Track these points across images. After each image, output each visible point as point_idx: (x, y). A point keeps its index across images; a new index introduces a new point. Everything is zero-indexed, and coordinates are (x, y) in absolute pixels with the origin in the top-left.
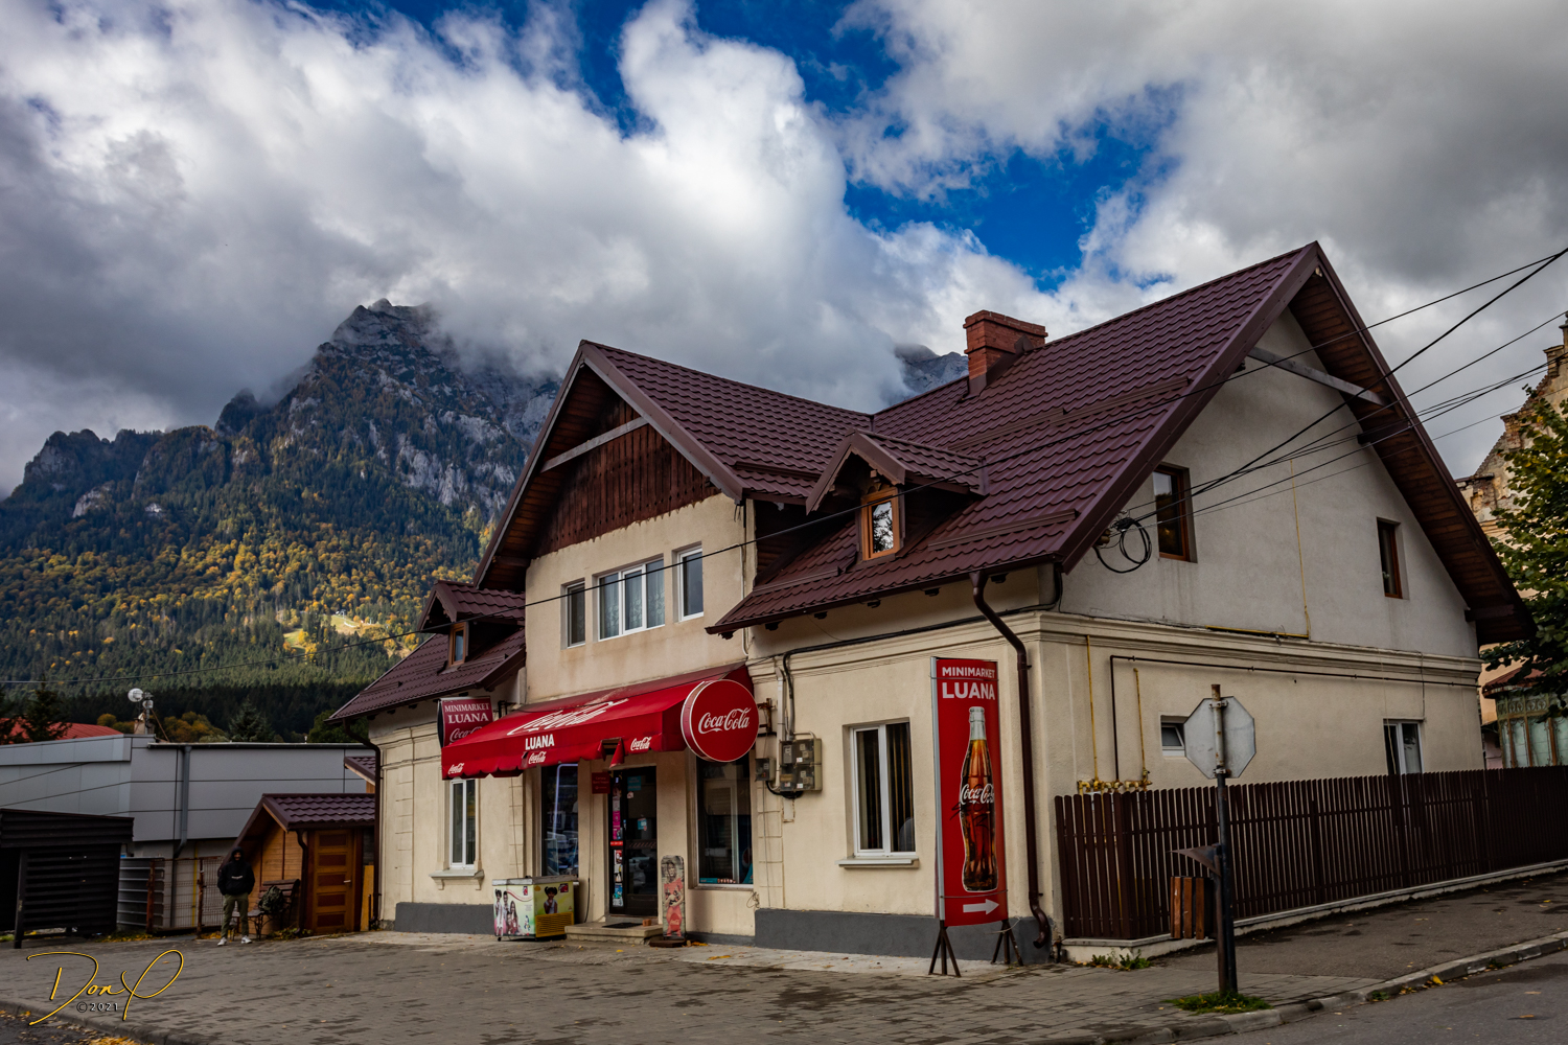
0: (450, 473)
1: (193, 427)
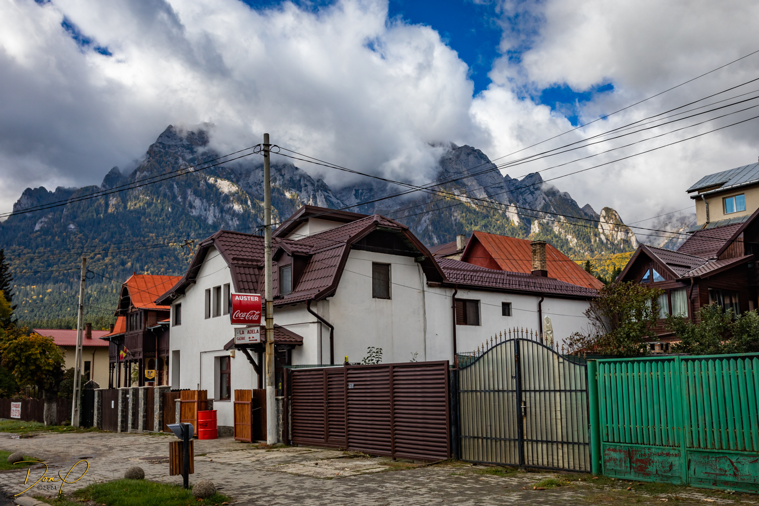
0: (212, 208)
1: (90, 186)
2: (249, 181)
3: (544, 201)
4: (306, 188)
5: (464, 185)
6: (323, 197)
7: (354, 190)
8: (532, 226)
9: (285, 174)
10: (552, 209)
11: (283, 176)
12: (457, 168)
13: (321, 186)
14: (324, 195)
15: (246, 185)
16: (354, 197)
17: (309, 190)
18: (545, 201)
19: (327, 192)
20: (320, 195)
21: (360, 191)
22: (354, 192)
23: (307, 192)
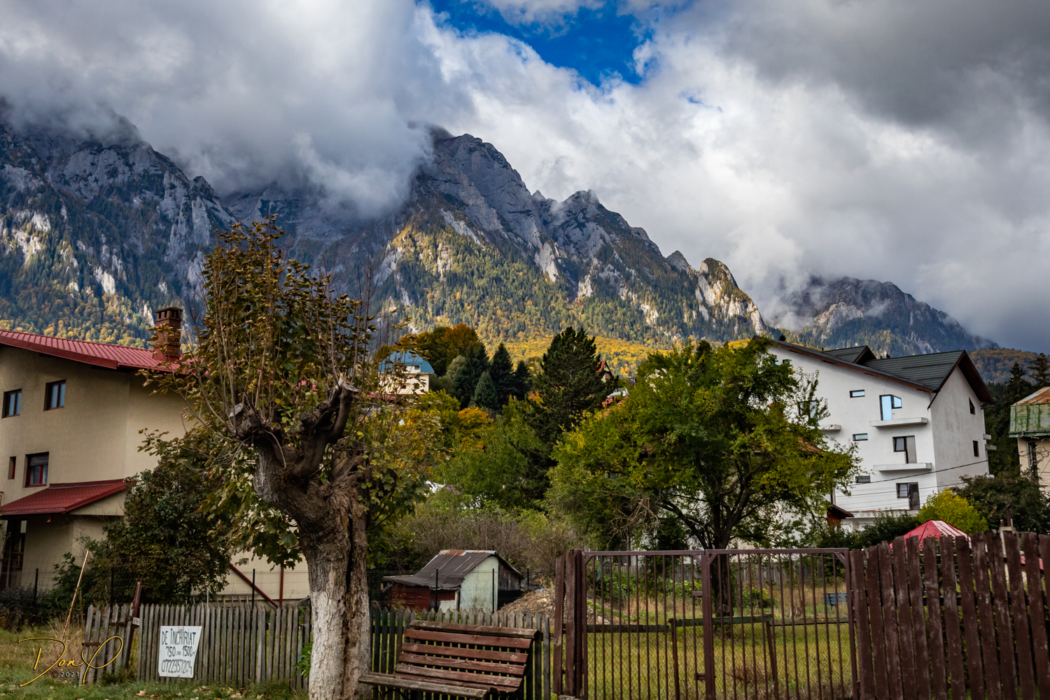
2: (65, 172)
3: (601, 241)
4: (173, 191)
5: (462, 205)
6: (204, 209)
7: (259, 202)
8: (580, 285)
9: (134, 164)
10: (617, 256)
11: (130, 166)
12: (450, 174)
13: (201, 190)
14: (206, 206)
15: (58, 180)
16: (259, 213)
17: (177, 194)
18: (604, 241)
19: (212, 201)
20: (198, 205)
21: (271, 204)
22: (259, 205)
23: (175, 199)
